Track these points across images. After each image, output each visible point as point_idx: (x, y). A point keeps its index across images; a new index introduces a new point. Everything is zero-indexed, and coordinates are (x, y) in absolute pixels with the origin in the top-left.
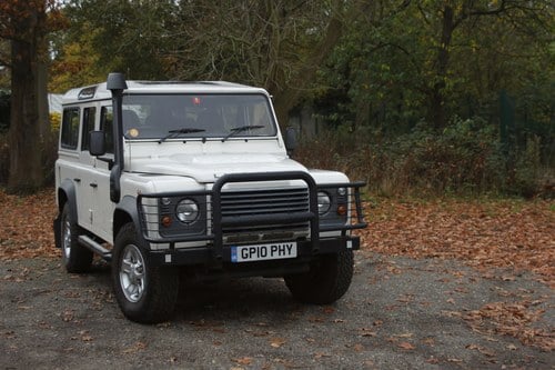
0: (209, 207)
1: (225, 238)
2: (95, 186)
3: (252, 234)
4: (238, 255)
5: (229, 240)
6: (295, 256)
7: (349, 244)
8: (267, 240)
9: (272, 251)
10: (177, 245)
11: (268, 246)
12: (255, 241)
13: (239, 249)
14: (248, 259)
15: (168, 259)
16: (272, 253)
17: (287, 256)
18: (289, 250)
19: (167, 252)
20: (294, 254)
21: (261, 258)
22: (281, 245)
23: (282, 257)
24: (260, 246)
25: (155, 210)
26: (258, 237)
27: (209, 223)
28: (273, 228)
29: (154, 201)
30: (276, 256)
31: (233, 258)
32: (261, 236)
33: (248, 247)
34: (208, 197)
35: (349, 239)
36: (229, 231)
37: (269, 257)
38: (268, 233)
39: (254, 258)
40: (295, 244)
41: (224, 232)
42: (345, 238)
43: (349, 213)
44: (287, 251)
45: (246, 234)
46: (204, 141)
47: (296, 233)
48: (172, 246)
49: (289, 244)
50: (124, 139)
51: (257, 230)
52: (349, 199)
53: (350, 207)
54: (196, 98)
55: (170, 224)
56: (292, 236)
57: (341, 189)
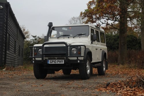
3: (54, 57)
4: (50, 62)
8: (58, 59)
9: (58, 62)
10: (37, 59)
11: (57, 61)
12: (55, 59)
13: (50, 61)
14: (52, 63)
15: (33, 62)
16: (57, 62)
17: (61, 63)
18: (62, 62)
19: (34, 60)
20: (63, 63)
21: (55, 63)
22: (60, 60)
23: (60, 63)
28: (59, 56)
30: (59, 63)
33: (52, 60)
36: (48, 56)
37: (57, 63)
39: (53, 63)
40: (63, 60)
42: (78, 60)
43: (82, 53)
44: (61, 62)
45: (52, 57)
46: (69, 38)
47: (65, 58)
48: (35, 59)
49: (62, 60)
50: (49, 37)
51: (55, 56)
52: (82, 49)
53: (82, 51)
54: (70, 28)
55: (36, 54)
56: (64, 59)
57: (79, 47)
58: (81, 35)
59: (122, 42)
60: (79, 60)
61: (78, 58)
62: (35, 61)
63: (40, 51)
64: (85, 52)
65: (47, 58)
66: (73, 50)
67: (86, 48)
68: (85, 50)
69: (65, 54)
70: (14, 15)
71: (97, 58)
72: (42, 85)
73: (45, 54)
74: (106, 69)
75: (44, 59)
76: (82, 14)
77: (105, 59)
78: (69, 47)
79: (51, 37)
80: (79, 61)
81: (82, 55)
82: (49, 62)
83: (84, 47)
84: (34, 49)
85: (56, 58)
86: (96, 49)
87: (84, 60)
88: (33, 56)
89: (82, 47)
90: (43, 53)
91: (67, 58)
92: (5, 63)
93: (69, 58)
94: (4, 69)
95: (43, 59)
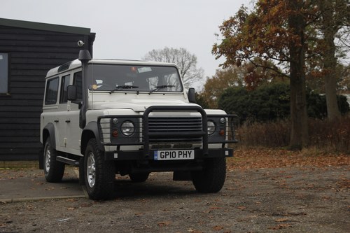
0: (141, 125)
1: (150, 145)
2: (68, 122)
3: (168, 144)
4: (159, 156)
5: (153, 147)
6: (193, 158)
7: (227, 153)
8: (176, 147)
9: (179, 155)
10: (123, 148)
11: (177, 152)
12: (168, 147)
13: (159, 152)
14: (164, 159)
15: (116, 156)
17: (188, 158)
18: (190, 154)
19: (115, 152)
20: (192, 157)
21: (172, 159)
22: (185, 151)
23: (185, 158)
24: (172, 151)
25: (108, 125)
26: (170, 146)
27: (141, 135)
28: (180, 141)
29: (108, 120)
30: (181, 158)
31: (155, 157)
32: (173, 145)
33: (164, 151)
34: (141, 120)
35: (226, 150)
36: (153, 141)
37: (177, 158)
38: (177, 143)
39: (168, 158)
40: (193, 151)
41: (150, 141)
42: (224, 149)
44: (188, 155)
45: (163, 144)
48: (118, 148)
49: (190, 151)
51: (170, 141)
52: (227, 125)
54: (133, 68)
55: (117, 135)
56: (192, 146)
57: (222, 119)
61: (223, 146)
62: (118, 151)
82: (157, 155)
84: (111, 124)
88: (109, 141)
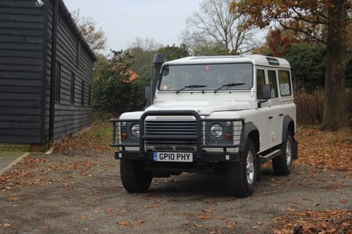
3: (169, 146)
4: (158, 157)
5: (155, 148)
8: (178, 150)
10: (127, 148)
11: (175, 154)
12: (171, 150)
13: (158, 153)
14: (163, 160)
15: (120, 155)
16: (177, 157)
17: (186, 161)
18: (188, 157)
19: (120, 152)
20: (191, 160)
21: (171, 160)
22: (183, 154)
23: (183, 161)
24: (171, 153)
25: (120, 129)
26: (172, 148)
28: (181, 144)
29: (120, 124)
30: (180, 160)
31: (155, 159)
33: (164, 153)
36: (156, 144)
37: (175, 160)
38: (178, 146)
39: (167, 160)
40: (191, 154)
42: (225, 153)
43: (235, 138)
44: (186, 158)
45: (165, 146)
46: (203, 93)
47: (195, 148)
48: (124, 149)
49: (188, 154)
50: (157, 90)
51: (171, 144)
52: (235, 128)
53: (235, 133)
54: (207, 67)
55: (126, 137)
56: (193, 149)
57: (229, 123)
58: (234, 85)
59: (333, 73)
60: (228, 154)
61: (225, 150)
62: (124, 152)
63: (135, 130)
64: (242, 136)
65: (152, 147)
66: (215, 131)
67: (246, 122)
68: (243, 131)
69: (195, 139)
70: (70, 14)
71: (270, 138)
72: (142, 222)
73: (147, 139)
74: (294, 157)
75: (145, 150)
76: (234, 6)
77: (290, 137)
78: (204, 123)
79: (161, 89)
80: (227, 158)
81: (236, 143)
82: (156, 156)
83: (240, 123)
84: (121, 127)
85: (174, 147)
86: (271, 118)
87: (240, 152)
88: (120, 143)
89: (235, 123)
90: (143, 136)
91: (200, 148)
92: (51, 135)
93: (205, 149)
94: (48, 149)
95: (142, 148)
